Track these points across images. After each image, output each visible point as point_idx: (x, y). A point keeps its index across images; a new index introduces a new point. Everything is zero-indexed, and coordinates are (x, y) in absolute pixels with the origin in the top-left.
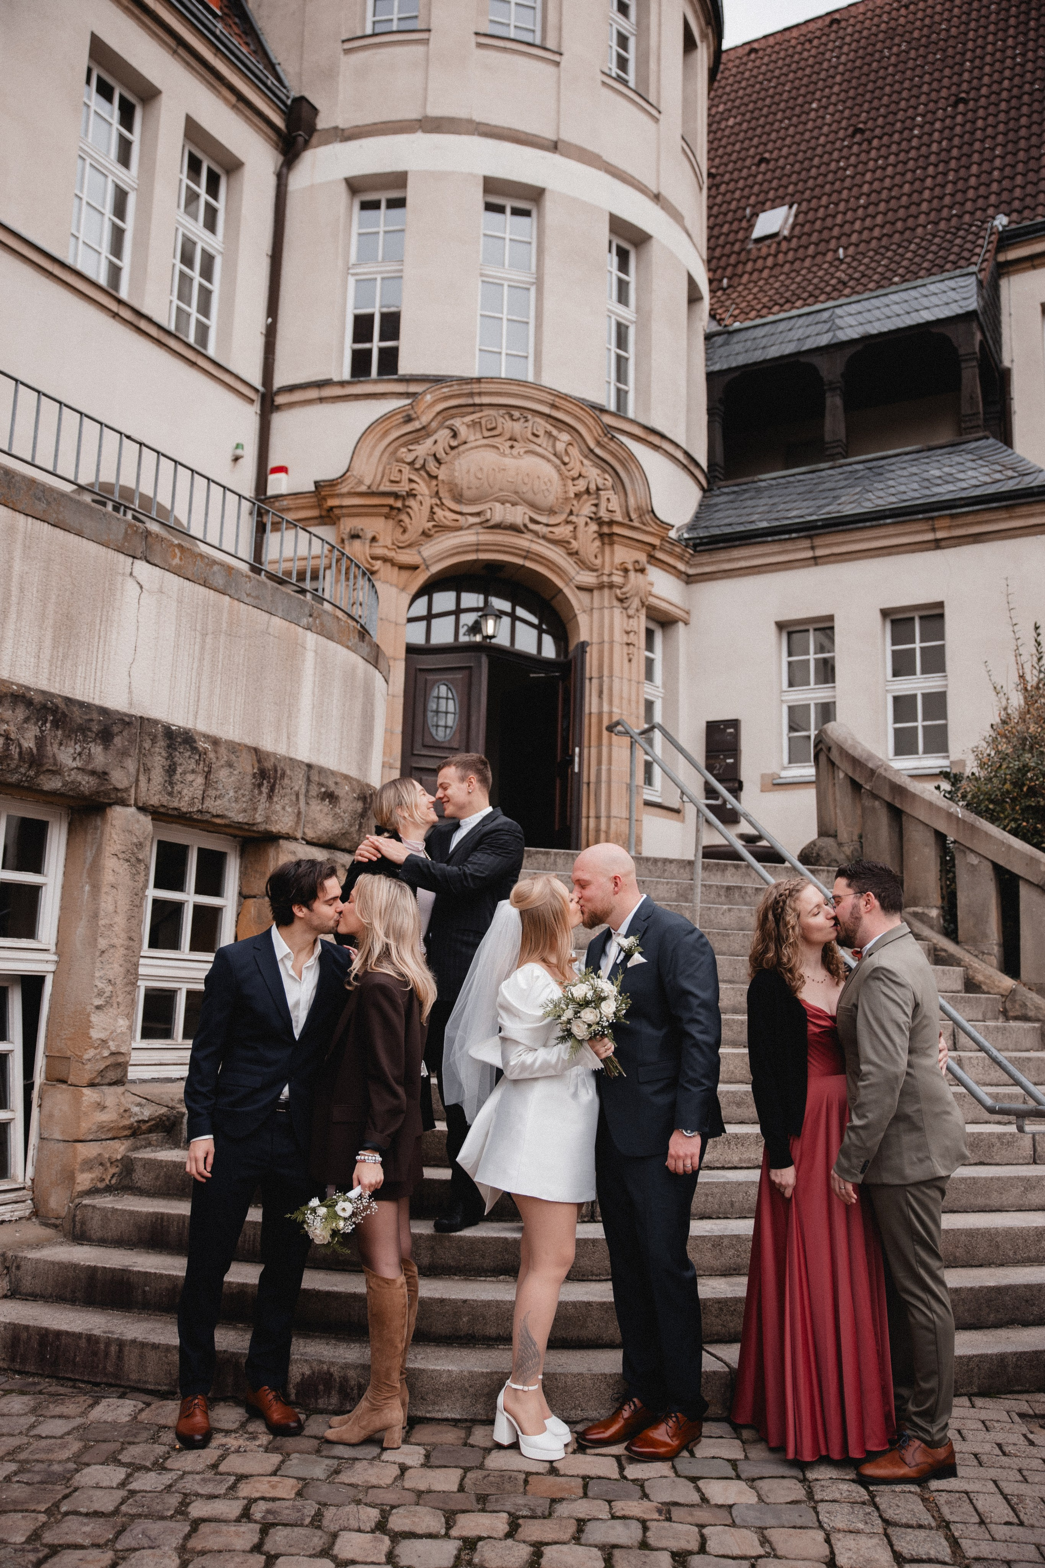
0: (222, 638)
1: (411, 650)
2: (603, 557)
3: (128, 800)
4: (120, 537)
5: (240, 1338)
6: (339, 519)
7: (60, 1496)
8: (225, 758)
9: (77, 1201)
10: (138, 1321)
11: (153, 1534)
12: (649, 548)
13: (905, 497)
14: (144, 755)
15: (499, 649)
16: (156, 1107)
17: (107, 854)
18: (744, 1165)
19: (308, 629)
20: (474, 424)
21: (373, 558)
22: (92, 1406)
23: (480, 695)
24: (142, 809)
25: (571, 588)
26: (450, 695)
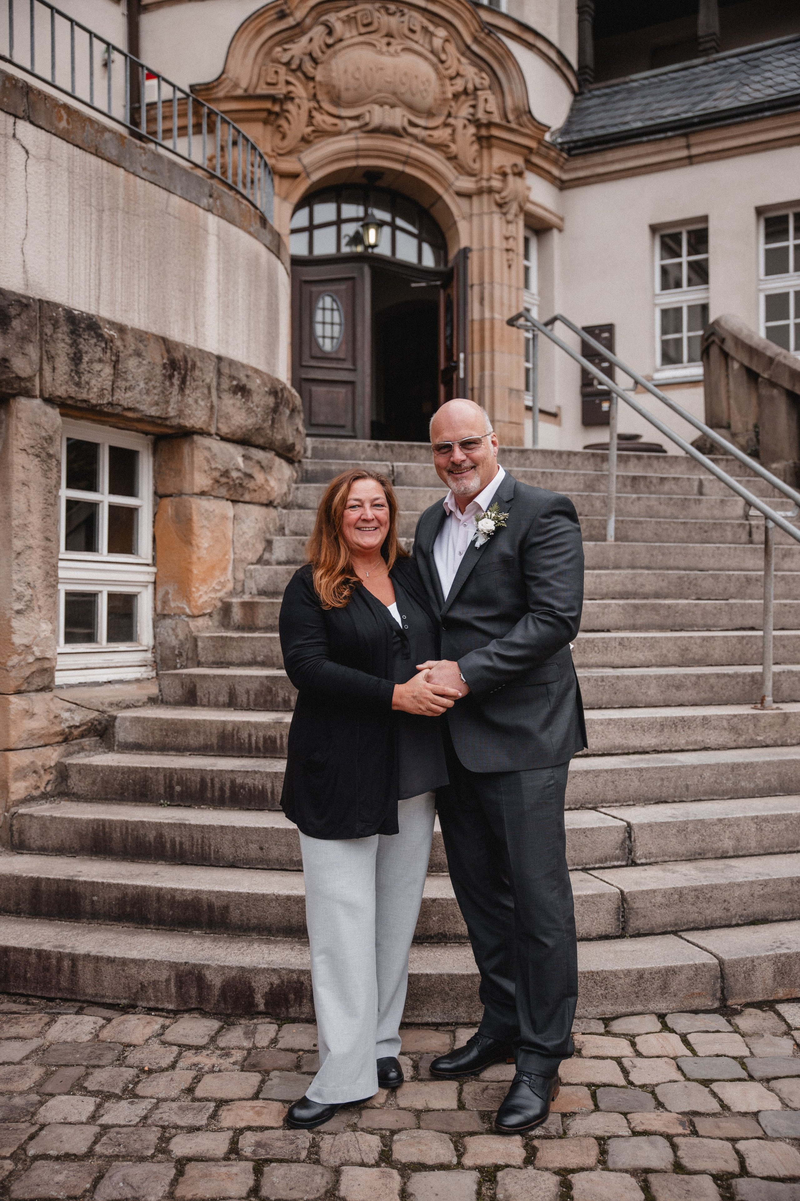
0: (120, 216)
1: (296, 261)
2: (481, 161)
3: (33, 390)
5: (200, 947)
7: (25, 1137)
8: (133, 347)
9: (13, 810)
10: (90, 931)
11: (135, 1181)
12: (526, 151)
13: (783, 88)
14: (47, 342)
15: (381, 259)
16: (87, 712)
17: (15, 450)
18: (691, 747)
19: (209, 210)
20: (349, 20)
22: (48, 1024)
23: (364, 307)
24: (49, 401)
25: (450, 194)
26: (335, 306)
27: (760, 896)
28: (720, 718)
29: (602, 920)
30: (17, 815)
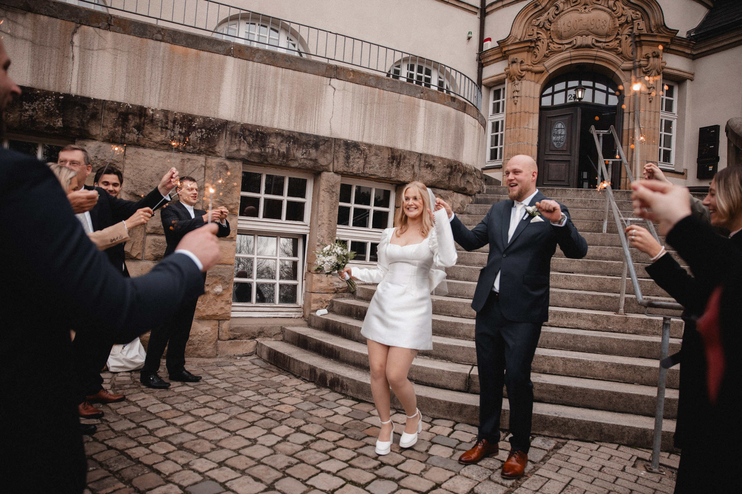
0: (375, 105)
1: (542, 109)
2: (637, 52)
3: (329, 170)
4: (324, 71)
6: (508, 56)
7: (228, 395)
8: (374, 152)
11: (233, 410)
12: (664, 45)
14: (336, 152)
15: (586, 104)
17: (321, 190)
18: (570, 327)
19: (421, 98)
20: (567, 1)
21: (522, 71)
23: (576, 126)
24: (336, 173)
25: (619, 71)
26: (563, 127)
27: (538, 390)
28: (588, 315)
29: (459, 383)
30: (310, 315)
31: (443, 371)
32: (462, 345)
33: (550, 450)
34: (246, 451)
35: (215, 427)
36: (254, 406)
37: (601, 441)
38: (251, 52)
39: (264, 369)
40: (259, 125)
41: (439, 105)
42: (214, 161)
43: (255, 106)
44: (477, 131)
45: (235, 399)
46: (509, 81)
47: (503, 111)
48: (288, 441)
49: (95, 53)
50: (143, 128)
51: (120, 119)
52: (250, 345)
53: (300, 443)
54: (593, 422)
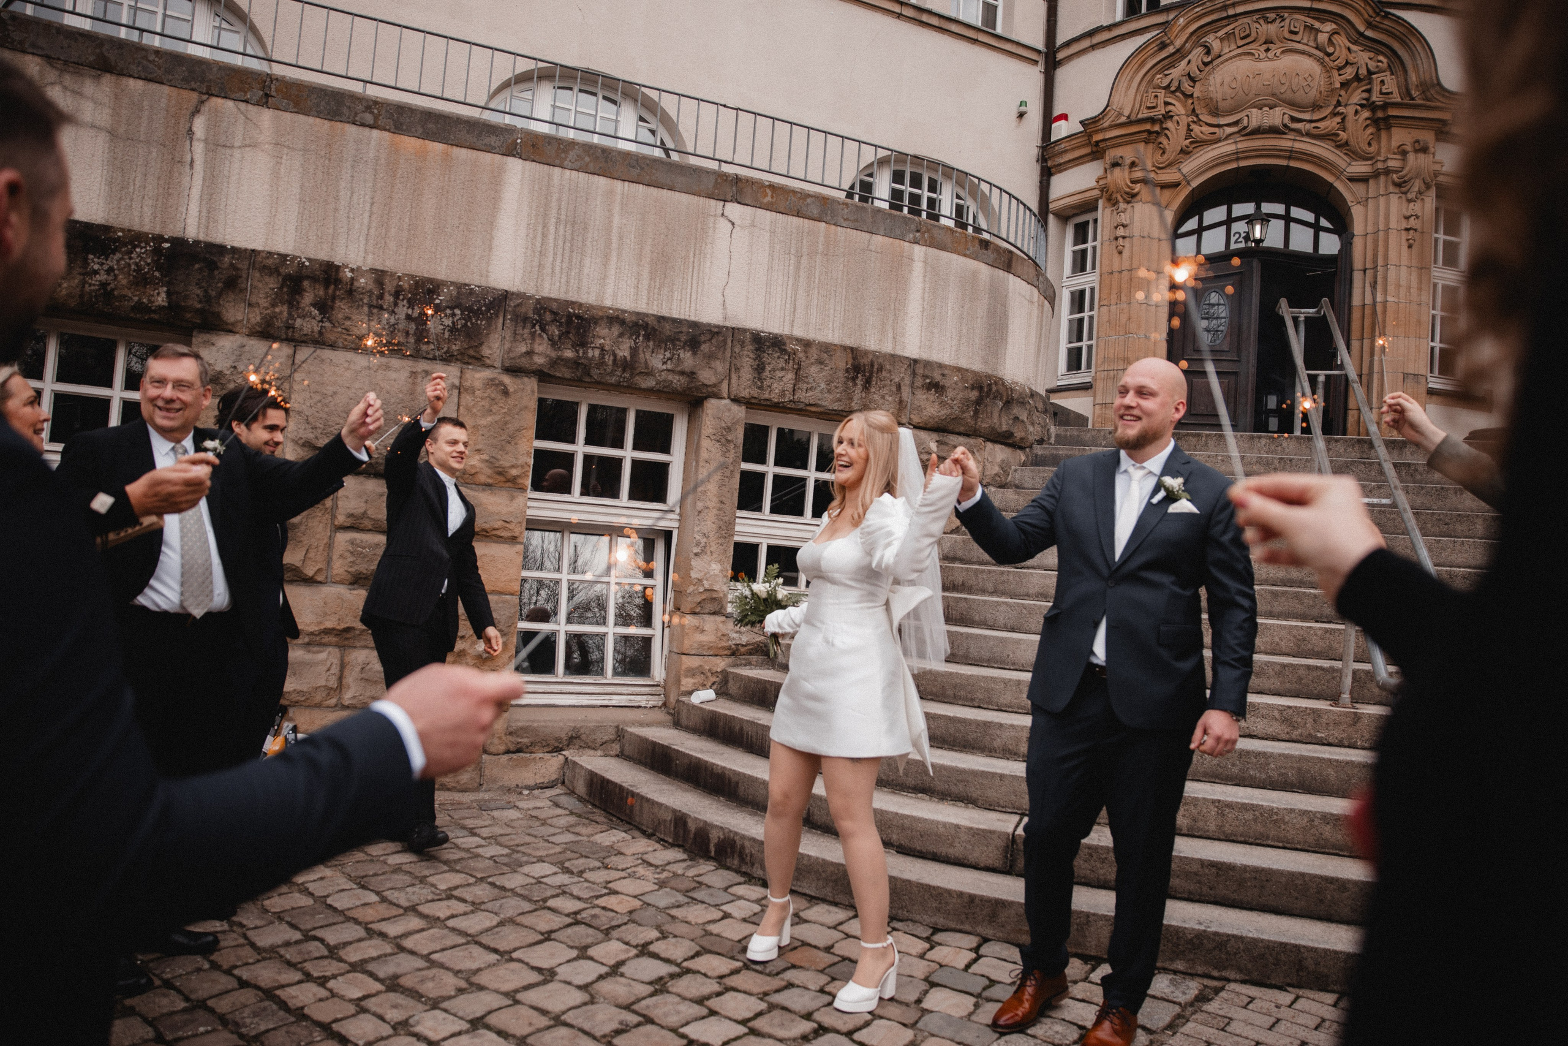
0: (818, 258)
2: (1379, 142)
3: (721, 394)
4: (711, 186)
6: (1105, 152)
7: (500, 873)
8: (815, 356)
11: (508, 906)
12: (1437, 125)
14: (735, 358)
15: (1272, 252)
17: (703, 437)
20: (1227, 36)
21: (1132, 182)
23: (1251, 300)
24: (736, 400)
25: (1342, 181)
26: (1222, 302)
28: (1272, 707)
29: (991, 854)
30: (678, 701)
31: (958, 827)
32: (999, 771)
33: (1186, 1004)
34: (531, 996)
35: (468, 943)
36: (553, 896)
37: (1300, 987)
38: (559, 148)
39: (579, 816)
40: (573, 299)
41: (955, 256)
42: (478, 375)
43: (567, 260)
44: (1035, 312)
45: (513, 881)
46: (1107, 204)
47: (1094, 267)
48: (622, 975)
49: (237, 153)
50: (332, 308)
51: (285, 290)
52: (549, 766)
53: (647, 979)
54: (1281, 943)
